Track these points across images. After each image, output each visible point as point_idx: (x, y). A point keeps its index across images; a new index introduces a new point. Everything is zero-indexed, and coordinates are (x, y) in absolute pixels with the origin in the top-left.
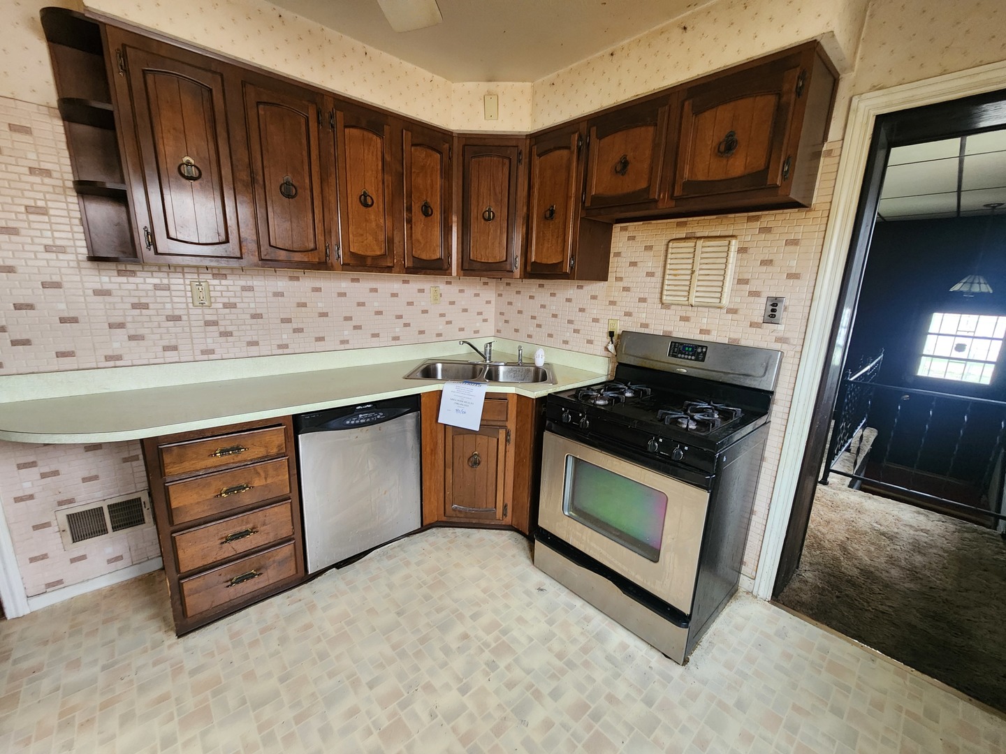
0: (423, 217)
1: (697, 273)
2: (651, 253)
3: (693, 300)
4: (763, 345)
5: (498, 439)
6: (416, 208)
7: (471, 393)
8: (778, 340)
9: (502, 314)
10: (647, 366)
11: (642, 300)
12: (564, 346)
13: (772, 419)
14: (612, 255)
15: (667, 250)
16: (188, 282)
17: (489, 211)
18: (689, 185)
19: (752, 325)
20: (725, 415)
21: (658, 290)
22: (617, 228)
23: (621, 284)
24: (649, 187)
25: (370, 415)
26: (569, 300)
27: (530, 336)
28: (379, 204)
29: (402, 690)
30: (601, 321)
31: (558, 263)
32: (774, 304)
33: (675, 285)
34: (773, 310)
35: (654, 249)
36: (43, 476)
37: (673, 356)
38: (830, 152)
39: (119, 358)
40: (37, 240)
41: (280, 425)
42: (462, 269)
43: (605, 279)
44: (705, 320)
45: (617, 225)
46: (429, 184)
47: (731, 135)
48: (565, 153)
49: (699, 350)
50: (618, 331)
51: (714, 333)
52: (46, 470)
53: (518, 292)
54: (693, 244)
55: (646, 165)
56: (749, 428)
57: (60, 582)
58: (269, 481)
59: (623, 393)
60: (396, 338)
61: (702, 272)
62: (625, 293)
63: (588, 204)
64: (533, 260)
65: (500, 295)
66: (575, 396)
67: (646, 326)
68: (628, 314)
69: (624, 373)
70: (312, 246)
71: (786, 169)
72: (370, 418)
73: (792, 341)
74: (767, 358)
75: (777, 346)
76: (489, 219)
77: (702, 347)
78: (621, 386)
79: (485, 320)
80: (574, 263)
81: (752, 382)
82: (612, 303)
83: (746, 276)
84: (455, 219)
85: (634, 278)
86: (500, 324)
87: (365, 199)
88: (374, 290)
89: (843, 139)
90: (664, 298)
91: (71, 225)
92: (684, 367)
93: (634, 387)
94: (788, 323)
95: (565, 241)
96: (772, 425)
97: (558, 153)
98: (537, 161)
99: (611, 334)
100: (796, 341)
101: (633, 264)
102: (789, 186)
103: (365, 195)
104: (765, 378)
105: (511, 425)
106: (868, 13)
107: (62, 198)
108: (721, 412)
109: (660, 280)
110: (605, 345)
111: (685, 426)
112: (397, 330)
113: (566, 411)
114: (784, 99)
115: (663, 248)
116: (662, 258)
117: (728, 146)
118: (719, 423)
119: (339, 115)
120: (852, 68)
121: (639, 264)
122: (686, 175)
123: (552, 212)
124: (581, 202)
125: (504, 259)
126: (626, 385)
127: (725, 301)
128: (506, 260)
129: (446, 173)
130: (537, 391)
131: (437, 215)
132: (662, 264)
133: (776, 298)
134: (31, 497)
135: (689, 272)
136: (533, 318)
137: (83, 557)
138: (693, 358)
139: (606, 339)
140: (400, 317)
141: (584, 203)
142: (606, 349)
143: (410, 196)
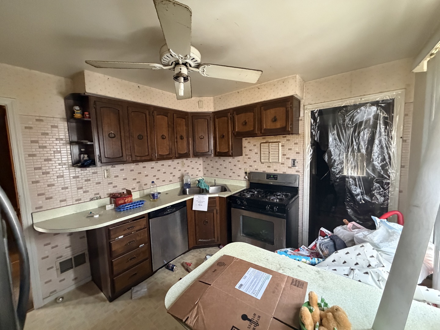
0: (180, 140)
1: (271, 153)
2: (256, 147)
3: (271, 161)
4: (293, 173)
5: (214, 213)
6: (178, 137)
7: (204, 198)
8: (297, 171)
9: (205, 168)
10: (260, 183)
11: (255, 161)
12: (230, 178)
13: (299, 195)
14: (243, 147)
15: (261, 146)
16: (103, 170)
17: (202, 136)
18: (265, 129)
19: (289, 167)
20: (286, 196)
21: (259, 158)
22: (244, 139)
23: (247, 157)
24: (254, 129)
25: (171, 210)
26: (230, 162)
27: (217, 175)
28: (167, 138)
30: (242, 169)
31: (227, 152)
32: (294, 161)
33: (265, 157)
34: (294, 163)
35: (257, 146)
36: (53, 248)
37: (268, 179)
38: (301, 120)
39: (80, 200)
40: (57, 162)
41: (144, 217)
42: (194, 155)
43: (242, 155)
44: (275, 167)
45: (244, 138)
46: (182, 129)
47: (275, 117)
48: (226, 118)
49: (275, 176)
50: (248, 172)
51: (278, 171)
52: (54, 245)
53: (211, 160)
54: (268, 144)
55: (252, 123)
56: (294, 199)
57: (55, 291)
59: (254, 193)
60: (171, 181)
61: (272, 152)
62: (249, 159)
63: (235, 134)
64: (218, 151)
65: (204, 162)
66: (240, 195)
67: (257, 169)
68: (251, 166)
69: (252, 185)
70: (147, 154)
71: (291, 126)
72: (171, 211)
73: (300, 172)
74: (295, 177)
75: (297, 173)
76: (202, 138)
77: (276, 175)
78: (253, 190)
79: (200, 171)
80: (233, 152)
81: (293, 185)
82: (245, 163)
83: (285, 153)
84: (190, 139)
85: (252, 155)
86: (205, 172)
87: (163, 137)
88: (163, 165)
89: (304, 116)
90: (262, 160)
91: (67, 155)
92: (271, 182)
93: (257, 190)
94: (299, 167)
95: (229, 145)
96: (300, 197)
97: (223, 118)
98: (217, 120)
99: (246, 173)
100: (302, 172)
101: (250, 150)
102: (292, 131)
103: (163, 135)
104: (295, 183)
105: (218, 208)
106: (304, 86)
107: (65, 147)
108: (285, 195)
109: (259, 155)
110: (244, 176)
111: (276, 201)
112: (171, 178)
113: (238, 200)
114: (288, 109)
115: (259, 145)
116: (259, 148)
117: (275, 120)
118: (285, 198)
119: (155, 112)
120: (303, 99)
121: (252, 150)
122: (265, 127)
123: (223, 136)
124: (233, 133)
125: (208, 151)
126: (254, 190)
127: (280, 161)
128: (209, 151)
129: (187, 125)
130: (225, 195)
131: (185, 139)
132: (259, 150)
133: (294, 159)
134: (47, 257)
135: (268, 152)
136: (218, 169)
137: (64, 280)
138: (274, 179)
139: (245, 175)
140: (171, 173)
141: (234, 134)
142: (245, 178)
143: (176, 134)
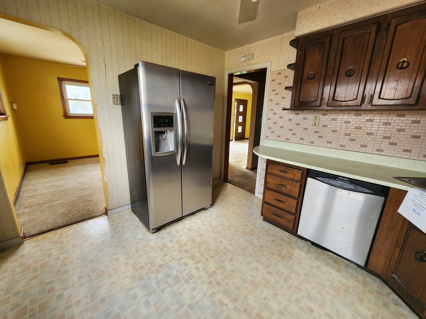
29: (271, 284)
39: (289, 139)
41: (302, 170)
58: (292, 188)
70: (355, 98)
119: (394, 20)
